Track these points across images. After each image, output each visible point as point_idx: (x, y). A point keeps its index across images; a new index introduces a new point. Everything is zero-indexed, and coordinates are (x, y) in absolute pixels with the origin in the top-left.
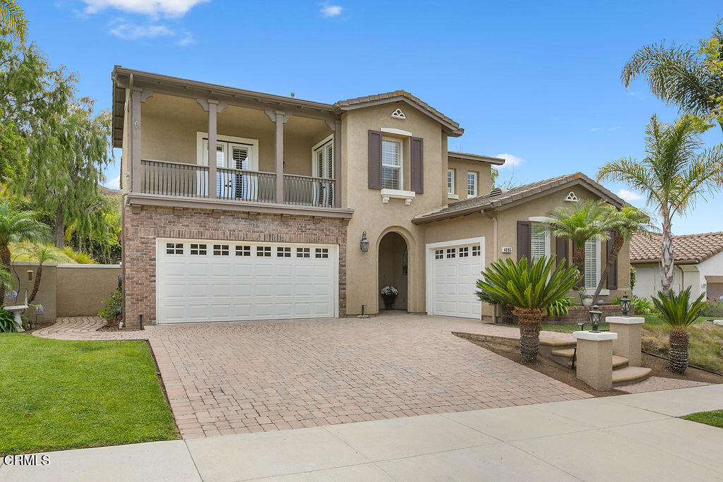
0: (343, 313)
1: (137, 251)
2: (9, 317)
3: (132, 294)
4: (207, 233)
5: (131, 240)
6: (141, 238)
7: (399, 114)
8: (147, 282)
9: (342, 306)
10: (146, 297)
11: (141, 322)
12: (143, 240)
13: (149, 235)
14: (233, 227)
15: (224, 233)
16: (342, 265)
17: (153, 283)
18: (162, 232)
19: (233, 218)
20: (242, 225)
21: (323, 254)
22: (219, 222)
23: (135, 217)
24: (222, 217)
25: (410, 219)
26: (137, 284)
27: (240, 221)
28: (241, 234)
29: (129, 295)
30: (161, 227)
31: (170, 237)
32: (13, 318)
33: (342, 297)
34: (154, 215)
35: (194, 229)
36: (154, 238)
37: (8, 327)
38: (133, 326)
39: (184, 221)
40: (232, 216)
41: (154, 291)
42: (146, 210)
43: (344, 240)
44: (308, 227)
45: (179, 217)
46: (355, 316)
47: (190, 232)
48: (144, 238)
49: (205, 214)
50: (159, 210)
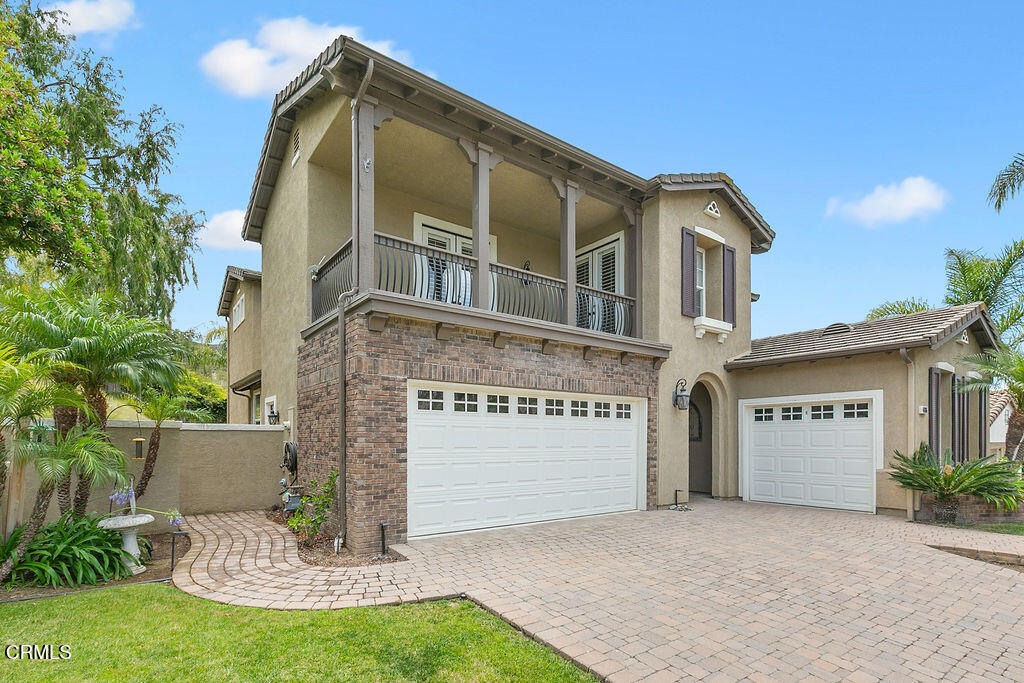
0: (653, 504)
1: (377, 404)
2: (115, 546)
3: (368, 487)
4: (486, 374)
5: (365, 382)
6: (384, 379)
7: (714, 210)
8: (393, 463)
9: (651, 491)
10: (392, 491)
11: (383, 539)
12: (386, 383)
13: (396, 373)
14: (521, 364)
15: (509, 376)
16: (652, 430)
17: (403, 464)
18: (417, 369)
19: (522, 350)
20: (531, 362)
21: (624, 412)
22: (503, 356)
23: (374, 338)
24: (507, 346)
25: (722, 363)
26: (376, 466)
27: (531, 355)
28: (533, 378)
29: (362, 488)
30: (415, 359)
31: (430, 379)
32: (118, 543)
33: (652, 479)
34: (404, 337)
35: (467, 365)
36: (405, 380)
37: (112, 567)
38: (370, 546)
39: (452, 350)
40: (521, 345)
41: (404, 479)
42: (392, 326)
43: (655, 392)
44: (615, 369)
45: (444, 342)
46: (667, 507)
47: (461, 371)
48: (388, 379)
49: (483, 339)
50: (414, 329)
